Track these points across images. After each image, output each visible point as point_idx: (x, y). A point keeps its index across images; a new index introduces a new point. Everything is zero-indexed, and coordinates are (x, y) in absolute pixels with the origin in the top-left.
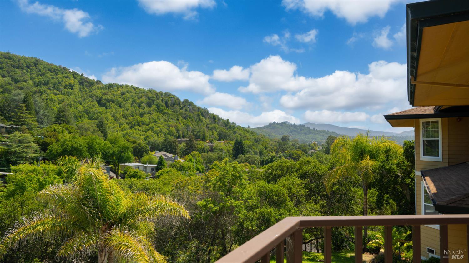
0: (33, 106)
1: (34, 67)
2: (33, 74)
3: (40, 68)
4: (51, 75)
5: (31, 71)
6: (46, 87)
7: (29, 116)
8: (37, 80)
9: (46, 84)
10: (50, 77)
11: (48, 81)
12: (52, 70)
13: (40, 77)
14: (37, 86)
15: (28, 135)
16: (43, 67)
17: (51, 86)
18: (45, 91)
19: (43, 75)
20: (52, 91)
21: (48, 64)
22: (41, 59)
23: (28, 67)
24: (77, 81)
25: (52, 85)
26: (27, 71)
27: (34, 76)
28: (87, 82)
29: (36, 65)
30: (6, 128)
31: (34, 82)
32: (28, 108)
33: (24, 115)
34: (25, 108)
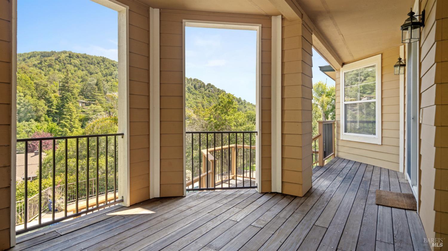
0: (102, 88)
1: (102, 63)
2: (102, 68)
3: (106, 64)
4: (114, 69)
5: (100, 66)
6: (111, 77)
7: (100, 94)
8: (104, 72)
9: (111, 75)
10: (113, 70)
11: (112, 73)
12: (115, 65)
13: (106, 70)
14: (104, 76)
15: (100, 107)
16: (108, 63)
18: (110, 80)
19: (108, 68)
20: (114, 80)
21: (112, 61)
22: (107, 58)
23: (98, 63)
25: (115, 76)
26: (98, 66)
27: (102, 69)
29: (103, 61)
30: (85, 103)
31: (102, 74)
32: (99, 89)
33: (97, 94)
34: (97, 89)
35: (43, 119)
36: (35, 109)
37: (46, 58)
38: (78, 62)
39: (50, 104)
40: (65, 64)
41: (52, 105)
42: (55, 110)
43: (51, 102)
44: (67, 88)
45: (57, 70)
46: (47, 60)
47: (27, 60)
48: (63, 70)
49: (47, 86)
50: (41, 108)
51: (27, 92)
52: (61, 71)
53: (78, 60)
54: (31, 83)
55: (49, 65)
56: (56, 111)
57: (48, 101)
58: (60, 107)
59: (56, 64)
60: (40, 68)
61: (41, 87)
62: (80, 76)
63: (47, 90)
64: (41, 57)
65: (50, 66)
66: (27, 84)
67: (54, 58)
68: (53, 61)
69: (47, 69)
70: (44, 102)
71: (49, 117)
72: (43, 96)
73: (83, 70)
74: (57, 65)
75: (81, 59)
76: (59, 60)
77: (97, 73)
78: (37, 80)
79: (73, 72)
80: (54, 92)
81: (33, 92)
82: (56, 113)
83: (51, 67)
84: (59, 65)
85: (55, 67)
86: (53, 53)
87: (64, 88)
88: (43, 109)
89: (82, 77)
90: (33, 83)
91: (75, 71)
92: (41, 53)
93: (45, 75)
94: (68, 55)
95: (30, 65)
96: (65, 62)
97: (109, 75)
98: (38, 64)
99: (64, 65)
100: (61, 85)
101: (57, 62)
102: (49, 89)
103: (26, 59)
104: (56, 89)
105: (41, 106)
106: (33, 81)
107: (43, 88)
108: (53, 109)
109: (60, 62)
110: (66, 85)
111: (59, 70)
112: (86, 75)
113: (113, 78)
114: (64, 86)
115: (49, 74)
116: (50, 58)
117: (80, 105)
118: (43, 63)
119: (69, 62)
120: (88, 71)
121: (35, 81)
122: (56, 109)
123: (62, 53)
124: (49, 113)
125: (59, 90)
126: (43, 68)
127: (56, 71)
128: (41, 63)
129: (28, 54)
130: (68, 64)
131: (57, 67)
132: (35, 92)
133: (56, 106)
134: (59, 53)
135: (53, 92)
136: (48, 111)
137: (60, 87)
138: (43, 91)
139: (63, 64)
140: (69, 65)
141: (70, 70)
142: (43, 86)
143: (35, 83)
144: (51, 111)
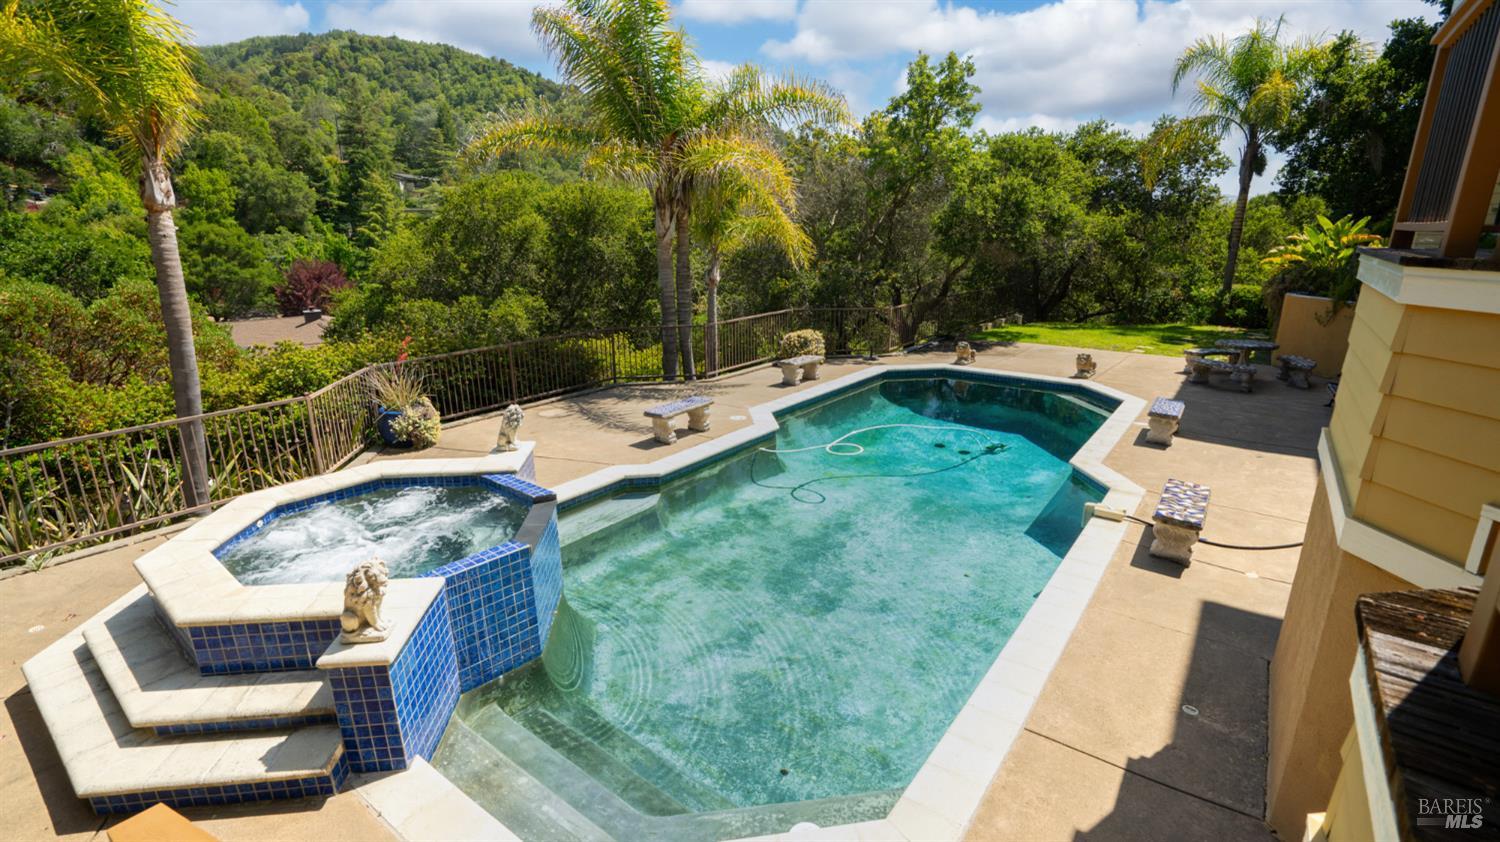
0: (455, 136)
6: (473, 106)
8: (454, 92)
9: (473, 99)
10: (478, 83)
11: (475, 93)
14: (455, 106)
17: (481, 103)
18: (472, 115)
19: (464, 79)
24: (530, 89)
25: (483, 103)
28: (550, 90)
30: (414, 181)
31: (449, 97)
32: (448, 138)
33: (443, 153)
34: (442, 138)
35: (309, 227)
36: (284, 196)
39: (322, 184)
40: (342, 71)
41: (327, 185)
42: (337, 202)
43: (324, 178)
44: (359, 136)
45: (325, 90)
46: (291, 63)
47: (239, 63)
48: (340, 91)
49: (308, 134)
50: (300, 196)
51: (257, 150)
52: (334, 94)
54: (262, 124)
55: (299, 77)
56: (341, 203)
57: (316, 176)
58: (352, 189)
59: (320, 74)
60: (278, 88)
61: (290, 137)
62: (388, 105)
65: (304, 79)
69: (298, 89)
70: (306, 177)
71: (324, 221)
72: (299, 160)
73: (393, 89)
74: (322, 78)
76: (324, 59)
77: (433, 96)
78: (276, 114)
79: (366, 93)
80: (328, 151)
81: (270, 149)
82: (340, 208)
84: (327, 76)
85: (316, 83)
87: (351, 137)
88: (306, 197)
89: (394, 111)
90: (267, 124)
91: (373, 92)
92: (275, 41)
95: (251, 78)
97: (468, 102)
98: (270, 73)
99: (340, 74)
100: (341, 129)
101: (322, 67)
103: (237, 59)
104: (329, 139)
105: (301, 189)
106: (266, 117)
107: (296, 137)
108: (331, 197)
109: (327, 65)
110: (355, 129)
111: (331, 92)
112: (406, 103)
113: (480, 110)
114: (349, 130)
115: (303, 102)
117: (402, 187)
118: (283, 70)
121: (273, 118)
122: (339, 199)
123: (331, 39)
124: (322, 209)
125: (339, 143)
126: (286, 88)
127: (324, 94)
128: (276, 73)
130: (351, 71)
131: (325, 83)
132: (276, 150)
133: (339, 188)
134: (323, 39)
135: (323, 149)
136: (319, 204)
137: (339, 132)
138: (297, 148)
139: (337, 71)
140: (354, 74)
142: (294, 132)
143: (273, 125)
144: (325, 204)
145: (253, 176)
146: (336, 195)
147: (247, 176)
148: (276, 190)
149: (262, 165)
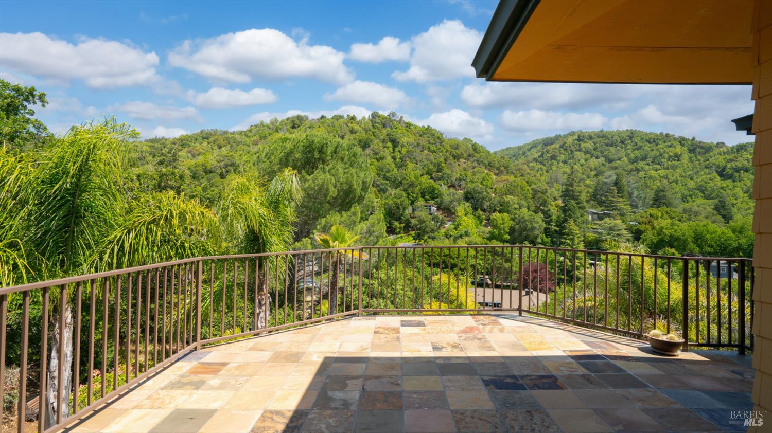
0: (626, 188)
1: (629, 141)
2: (628, 149)
3: (636, 141)
4: (650, 147)
5: (626, 147)
6: (644, 162)
7: (621, 200)
8: (632, 156)
9: (644, 158)
10: (649, 149)
11: (646, 155)
12: (652, 140)
13: (637, 152)
14: (633, 163)
15: (619, 222)
16: (639, 139)
17: (649, 160)
18: (642, 168)
19: (640, 148)
20: (651, 167)
21: (647, 134)
22: (637, 130)
23: (622, 142)
24: (686, 149)
25: (651, 160)
26: (621, 147)
27: (629, 151)
28: (702, 148)
29: (631, 138)
30: (598, 214)
31: (629, 159)
32: (620, 190)
33: (616, 199)
34: (616, 191)
35: (539, 240)
36: (530, 226)
37: (548, 148)
38: (590, 146)
39: (548, 219)
40: (572, 152)
41: (551, 220)
42: (554, 228)
43: (550, 216)
44: (571, 192)
45: (562, 162)
46: (549, 151)
47: (528, 153)
48: (569, 161)
49: (547, 192)
50: (538, 226)
51: (524, 203)
52: (566, 164)
53: (590, 142)
54: (528, 190)
55: (551, 156)
57: (547, 215)
58: (561, 224)
59: (561, 153)
60: (541, 163)
61: (540, 195)
62: (593, 166)
63: (546, 198)
64: (542, 146)
65: (553, 158)
66: (524, 192)
67: (558, 146)
68: (557, 151)
69: (550, 163)
70: (542, 216)
71: (547, 237)
72: (541, 207)
73: (597, 158)
74: (562, 155)
75: (595, 140)
76: (564, 147)
77: (619, 159)
78: (535, 184)
79: (582, 161)
80: (556, 199)
81: (529, 202)
82: (555, 231)
83: (555, 159)
84: (564, 154)
85: (558, 158)
86: (557, 138)
87: (568, 194)
88: (540, 226)
89: (596, 169)
90: (530, 188)
91: (586, 160)
92: (543, 140)
93: (547, 172)
94: (576, 137)
95: (530, 160)
96: (573, 148)
97: (641, 160)
98: (539, 157)
99: (572, 154)
100: (564, 190)
101: (562, 151)
102: (549, 195)
103: (527, 151)
104: (557, 194)
105: (538, 222)
106: (530, 186)
107: (542, 195)
108: (552, 226)
109: (565, 150)
110: (570, 188)
111: (565, 162)
112: (603, 165)
113: (648, 164)
114: (567, 190)
115: (551, 169)
116: (553, 146)
117: (590, 217)
118: (544, 155)
119: (577, 148)
120: (606, 158)
121: (533, 186)
122: (555, 226)
123: (569, 136)
124: (546, 232)
125: (561, 197)
126: (544, 163)
127: (561, 164)
128: (542, 156)
129: (529, 144)
130: (576, 151)
131: (562, 157)
133: (556, 220)
134: (566, 136)
135: (553, 199)
136: (546, 229)
137: (562, 192)
138: (541, 201)
139: (569, 152)
140: (578, 153)
141: (579, 160)
142: (542, 193)
143: (533, 189)
144: (549, 228)
145: (519, 216)
146: (554, 224)
147: (517, 216)
148: (527, 223)
149: (524, 210)
